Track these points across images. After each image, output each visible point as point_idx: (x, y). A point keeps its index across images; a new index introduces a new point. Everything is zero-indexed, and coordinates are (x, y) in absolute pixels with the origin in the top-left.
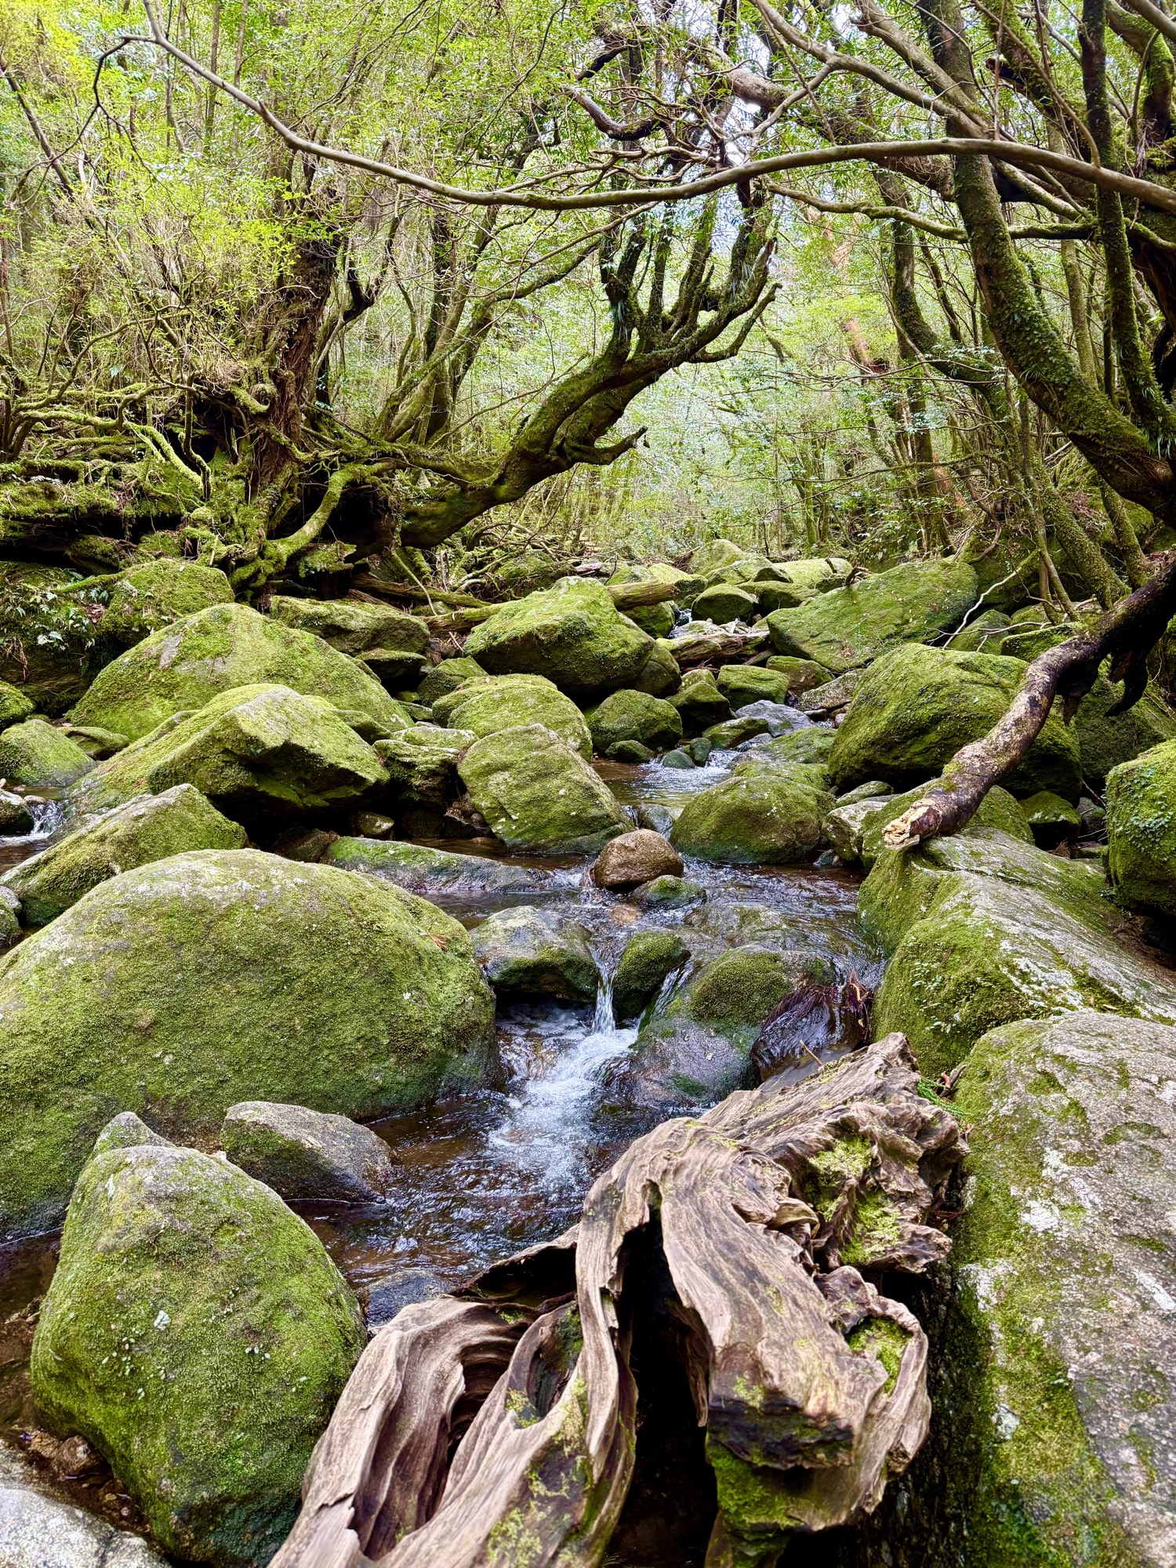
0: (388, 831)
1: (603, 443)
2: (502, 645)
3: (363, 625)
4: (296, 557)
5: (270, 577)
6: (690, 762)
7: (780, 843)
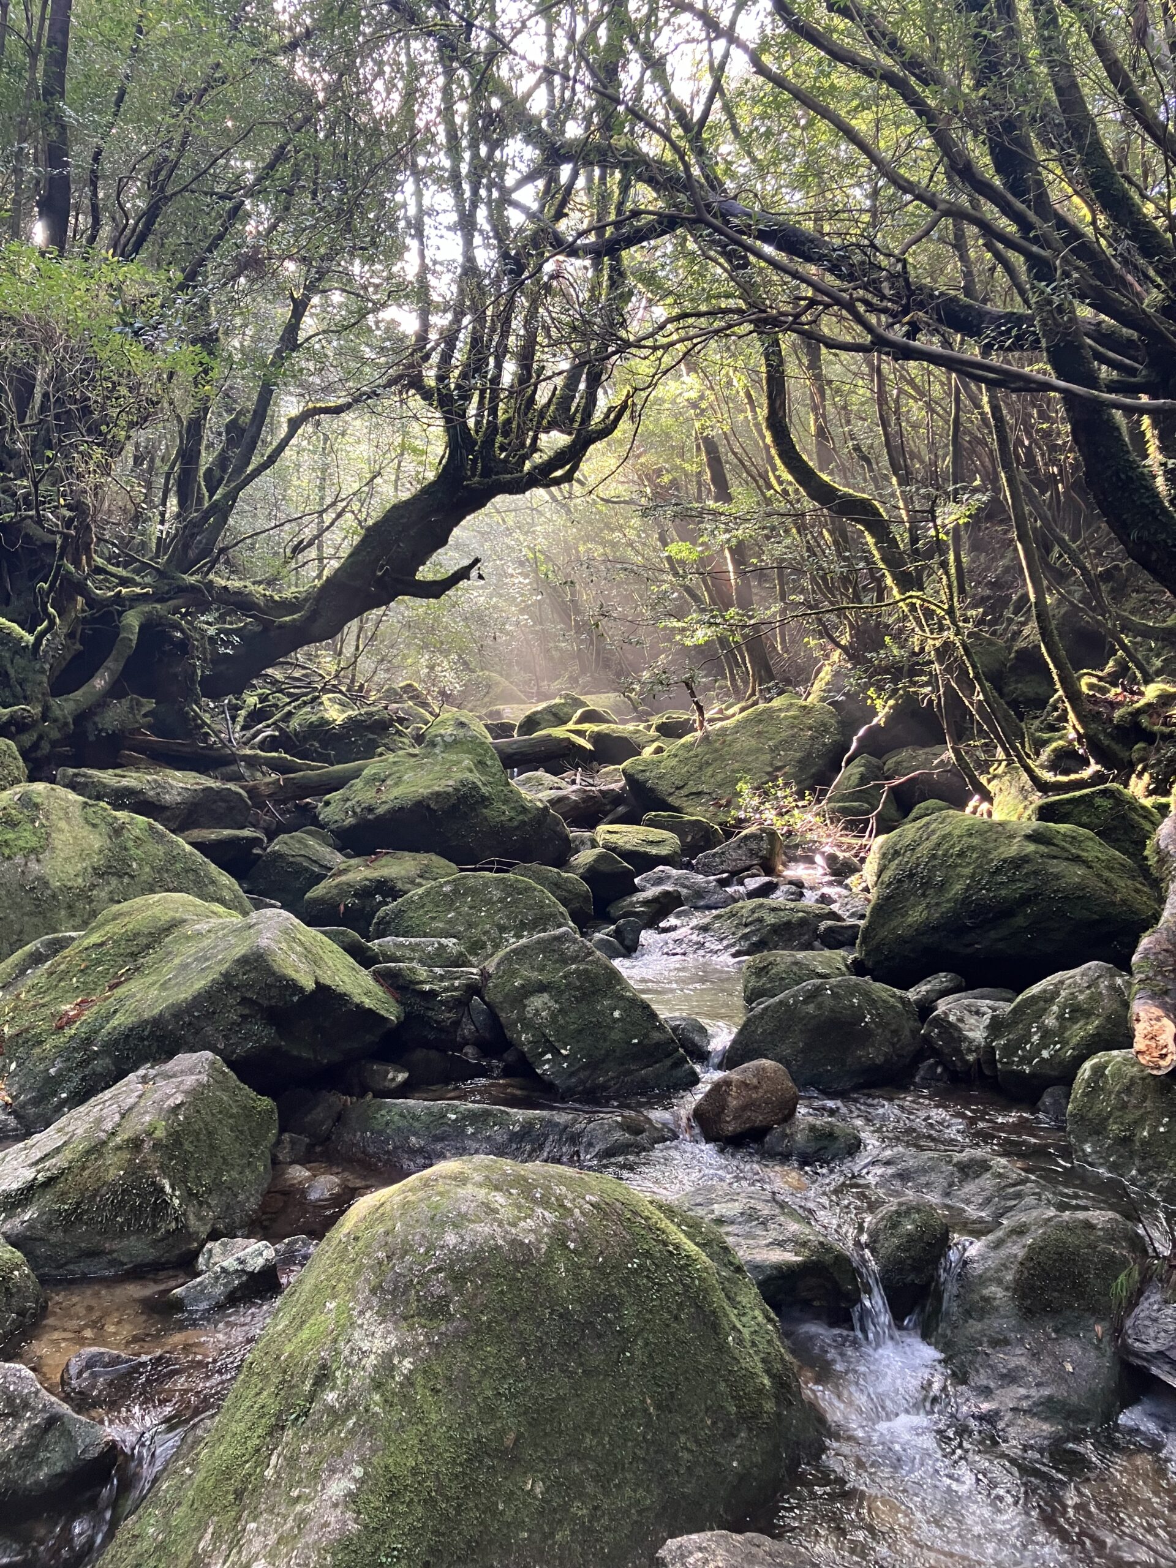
0: (406, 1083)
1: (425, 573)
2: (379, 818)
3: (179, 799)
4: (82, 717)
5: (54, 744)
6: (623, 951)
7: (880, 1060)
